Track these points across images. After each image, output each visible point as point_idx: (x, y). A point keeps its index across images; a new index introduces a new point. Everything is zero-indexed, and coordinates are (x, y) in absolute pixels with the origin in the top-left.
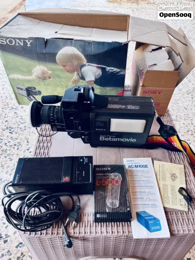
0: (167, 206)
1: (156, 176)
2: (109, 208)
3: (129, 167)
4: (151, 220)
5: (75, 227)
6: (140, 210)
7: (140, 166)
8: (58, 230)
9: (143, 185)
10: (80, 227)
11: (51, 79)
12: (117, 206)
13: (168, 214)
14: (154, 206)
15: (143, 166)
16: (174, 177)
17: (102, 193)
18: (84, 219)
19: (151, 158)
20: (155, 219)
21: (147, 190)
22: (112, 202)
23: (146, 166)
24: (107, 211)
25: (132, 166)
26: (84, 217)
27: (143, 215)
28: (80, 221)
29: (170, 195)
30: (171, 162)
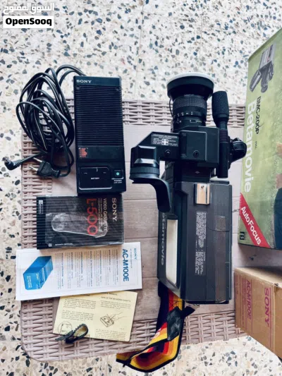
1: (110, 293)
2: (51, 217)
4: (41, 276)
7: (126, 268)
9: (93, 271)
12: (54, 229)
14: (61, 283)
15: (126, 273)
16: (109, 321)
20: (42, 282)
23: (126, 278)
24: (47, 215)
25: (125, 255)
30: (134, 321)
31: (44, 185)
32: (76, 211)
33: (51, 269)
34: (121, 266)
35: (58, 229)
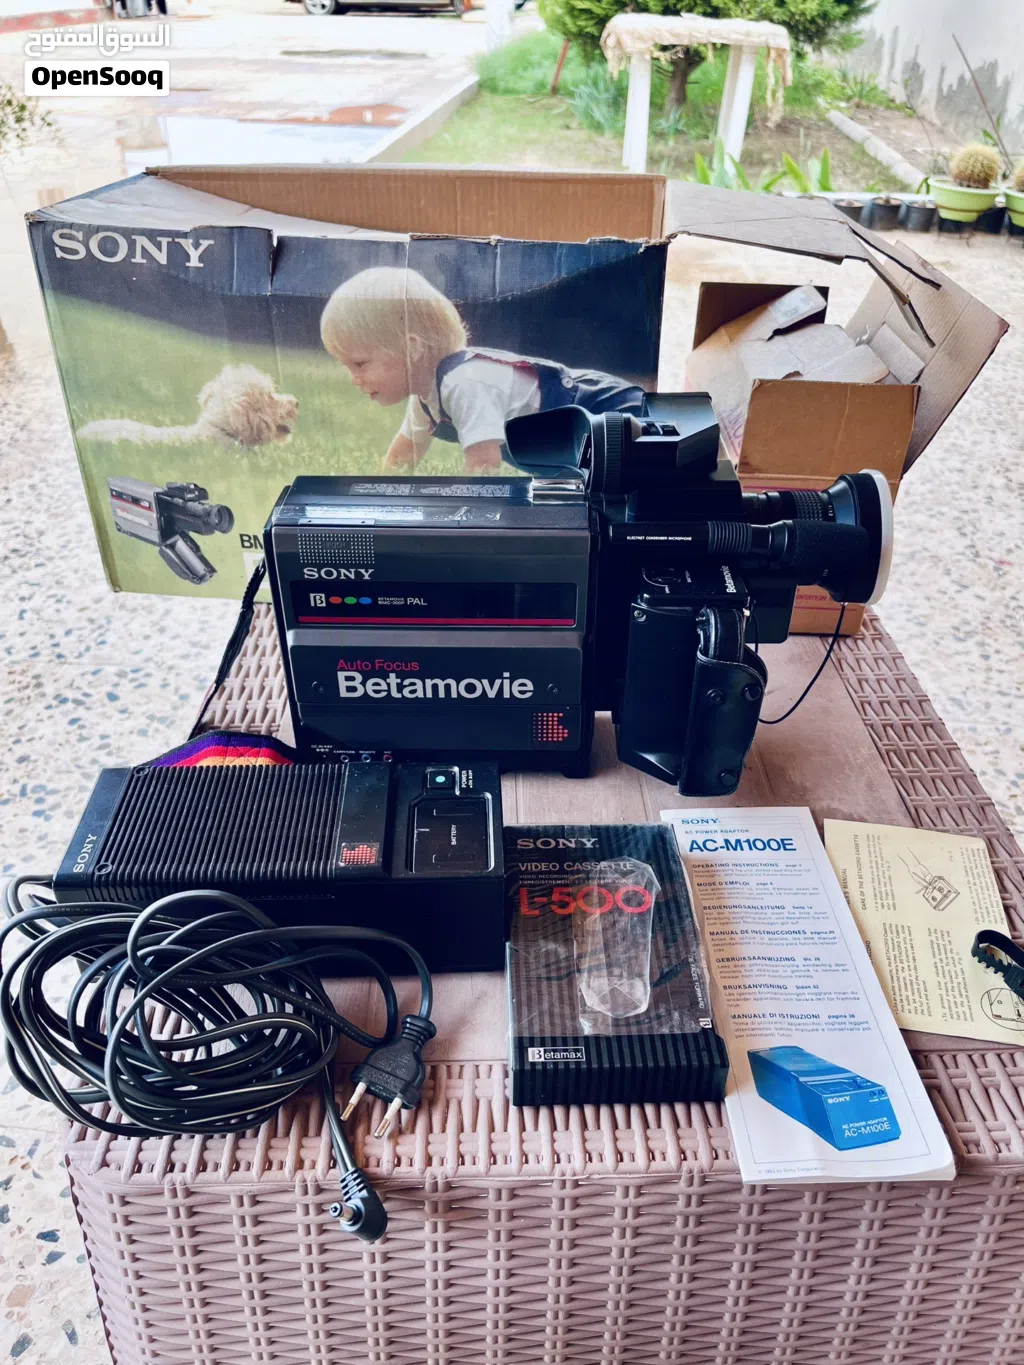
0: (917, 1023)
1: (844, 885)
2: (594, 1016)
3: (694, 846)
4: (837, 1088)
5: (398, 1133)
6: (768, 1040)
7: (752, 845)
8: (300, 1146)
9: (779, 928)
10: (430, 1130)
11: (289, 438)
12: (643, 1008)
13: (930, 1065)
14: (846, 1022)
15: (767, 845)
16: (938, 892)
17: (552, 946)
18: (454, 1094)
19: (806, 810)
20: (856, 1083)
21: (800, 952)
22: (613, 991)
23: (783, 844)
24: (587, 1028)
25: (710, 845)
26: (455, 1081)
27: (789, 1066)
28: (432, 1103)
29: (926, 972)
30: (917, 823)
31: (462, 1090)
32: (567, 942)
33: (797, 1052)
34: (746, 855)
35: (641, 995)
